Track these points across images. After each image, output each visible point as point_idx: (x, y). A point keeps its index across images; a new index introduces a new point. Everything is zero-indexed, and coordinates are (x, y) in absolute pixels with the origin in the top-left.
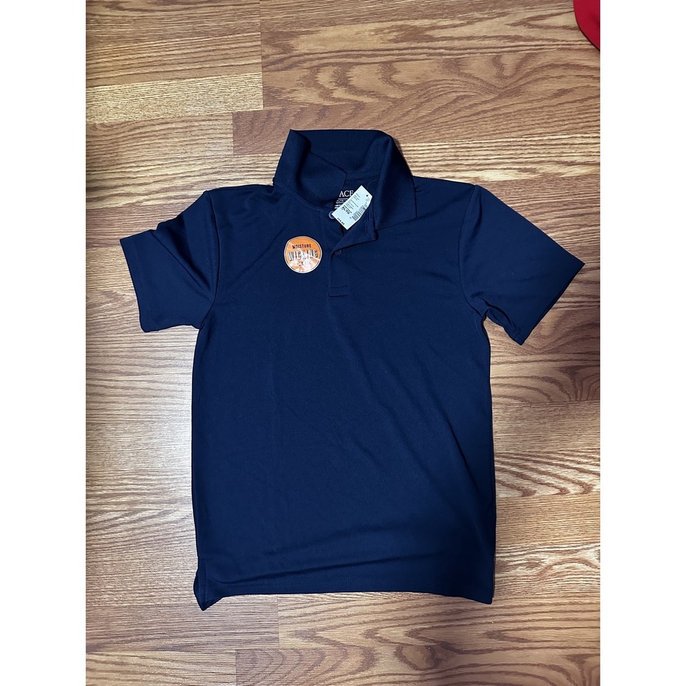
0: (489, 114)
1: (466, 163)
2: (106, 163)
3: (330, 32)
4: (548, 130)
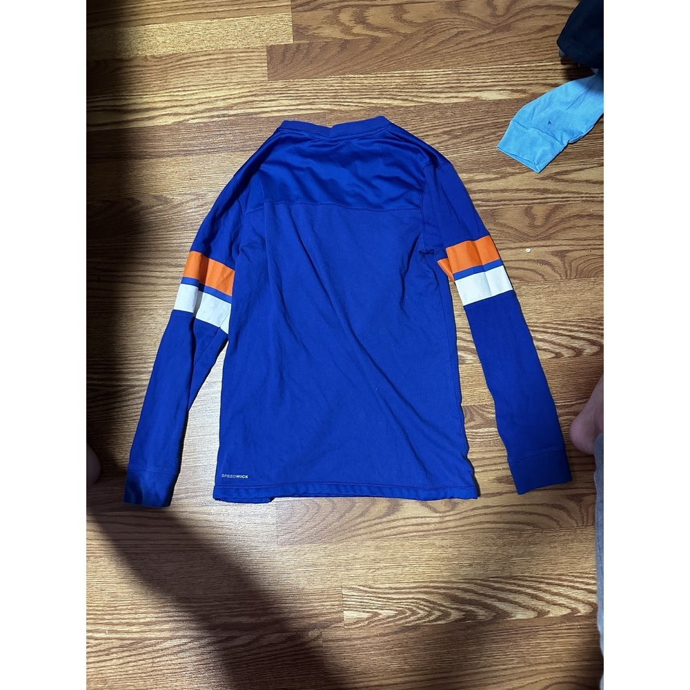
0: (485, 46)
1: (467, 85)
4: (535, 58)
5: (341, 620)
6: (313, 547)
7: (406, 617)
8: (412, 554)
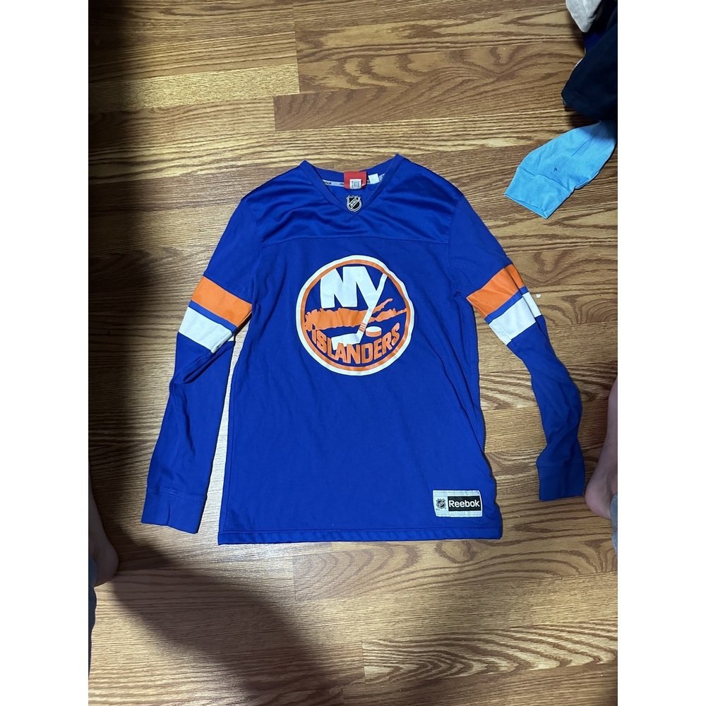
0: (490, 94)
1: (473, 133)
2: (164, 140)
3: (354, 31)
4: (540, 106)
5: (362, 675)
6: (332, 601)
7: (428, 671)
8: (432, 606)
